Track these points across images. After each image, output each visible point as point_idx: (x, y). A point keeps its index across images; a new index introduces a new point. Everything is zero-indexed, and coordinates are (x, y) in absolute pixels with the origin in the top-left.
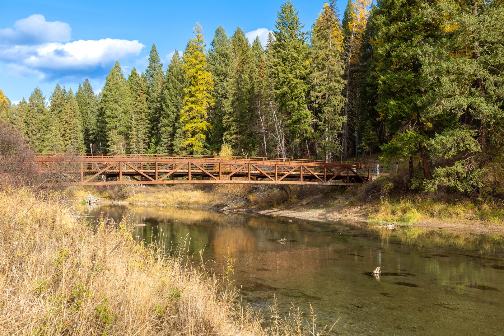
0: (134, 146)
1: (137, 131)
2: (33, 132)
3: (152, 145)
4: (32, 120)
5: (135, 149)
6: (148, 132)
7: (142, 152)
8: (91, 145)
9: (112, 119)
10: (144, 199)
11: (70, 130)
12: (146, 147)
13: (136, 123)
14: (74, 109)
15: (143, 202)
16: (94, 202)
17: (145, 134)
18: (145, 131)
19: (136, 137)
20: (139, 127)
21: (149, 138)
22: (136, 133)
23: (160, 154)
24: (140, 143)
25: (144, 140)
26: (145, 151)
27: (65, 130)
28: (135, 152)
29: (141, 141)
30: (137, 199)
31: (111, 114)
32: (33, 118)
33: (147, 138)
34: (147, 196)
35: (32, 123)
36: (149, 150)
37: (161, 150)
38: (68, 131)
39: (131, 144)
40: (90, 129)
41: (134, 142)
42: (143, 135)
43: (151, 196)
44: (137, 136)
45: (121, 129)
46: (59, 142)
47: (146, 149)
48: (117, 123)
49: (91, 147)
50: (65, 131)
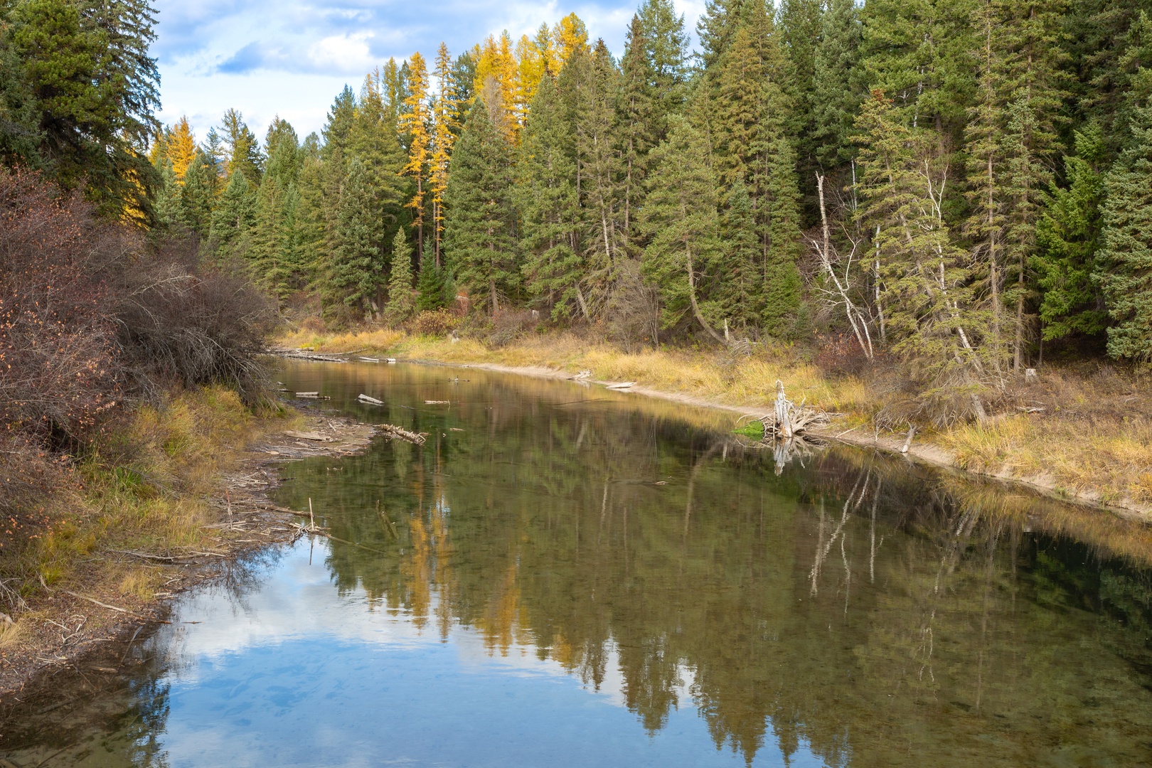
0: (989, 177)
1: (1002, 104)
2: (640, 141)
3: (1077, 167)
4: (636, 100)
5: (992, 190)
6: (1058, 103)
7: (1024, 204)
8: (821, 180)
9: (890, 60)
10: (1027, 454)
11: (748, 124)
12: (1048, 176)
13: (999, 62)
14: (764, 46)
15: (1024, 473)
16: (798, 433)
17: (1040, 117)
18: (1040, 101)
19: (997, 132)
20: (1015, 83)
21: (1066, 134)
22: (998, 112)
23: (1122, 209)
24: (1016, 161)
25: (1033, 143)
26: (1042, 196)
27: (729, 125)
28: (991, 205)
29: (1021, 147)
30: (991, 448)
31: (886, 36)
32: (638, 95)
33: (1052, 136)
34: (1044, 432)
35: (636, 112)
36: (1061, 192)
37: (1132, 187)
38: (739, 129)
39: (971, 163)
40: (821, 119)
41: (985, 157)
42: (1030, 120)
43: (1069, 436)
44: (1003, 123)
45: (931, 98)
46: (696, 173)
47: (1046, 189)
48: (910, 75)
49: (820, 187)
50: (729, 130)
